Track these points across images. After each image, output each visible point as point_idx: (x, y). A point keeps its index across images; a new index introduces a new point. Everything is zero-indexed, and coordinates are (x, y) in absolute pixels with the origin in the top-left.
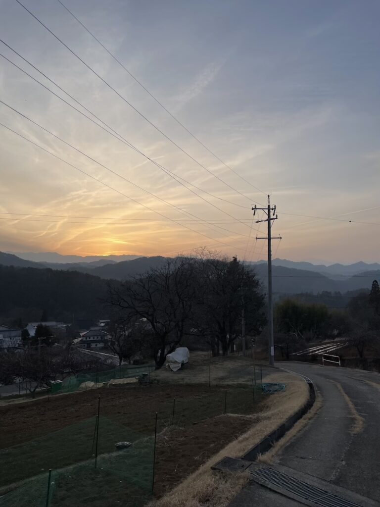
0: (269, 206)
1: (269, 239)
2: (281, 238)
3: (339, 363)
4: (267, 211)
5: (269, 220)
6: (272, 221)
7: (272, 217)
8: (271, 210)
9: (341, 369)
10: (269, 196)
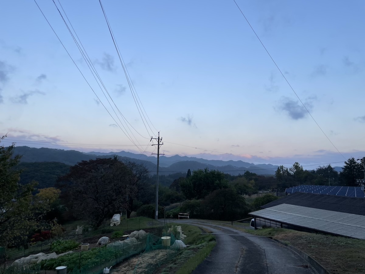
0: (159, 137)
1: (158, 155)
2: (164, 154)
3: (188, 217)
4: (157, 140)
5: (159, 145)
6: (160, 146)
7: (160, 143)
8: (160, 140)
9: (190, 220)
10: (159, 132)
